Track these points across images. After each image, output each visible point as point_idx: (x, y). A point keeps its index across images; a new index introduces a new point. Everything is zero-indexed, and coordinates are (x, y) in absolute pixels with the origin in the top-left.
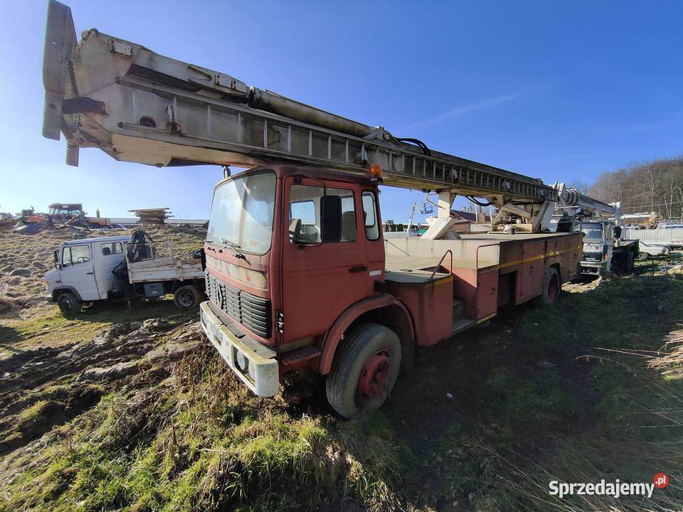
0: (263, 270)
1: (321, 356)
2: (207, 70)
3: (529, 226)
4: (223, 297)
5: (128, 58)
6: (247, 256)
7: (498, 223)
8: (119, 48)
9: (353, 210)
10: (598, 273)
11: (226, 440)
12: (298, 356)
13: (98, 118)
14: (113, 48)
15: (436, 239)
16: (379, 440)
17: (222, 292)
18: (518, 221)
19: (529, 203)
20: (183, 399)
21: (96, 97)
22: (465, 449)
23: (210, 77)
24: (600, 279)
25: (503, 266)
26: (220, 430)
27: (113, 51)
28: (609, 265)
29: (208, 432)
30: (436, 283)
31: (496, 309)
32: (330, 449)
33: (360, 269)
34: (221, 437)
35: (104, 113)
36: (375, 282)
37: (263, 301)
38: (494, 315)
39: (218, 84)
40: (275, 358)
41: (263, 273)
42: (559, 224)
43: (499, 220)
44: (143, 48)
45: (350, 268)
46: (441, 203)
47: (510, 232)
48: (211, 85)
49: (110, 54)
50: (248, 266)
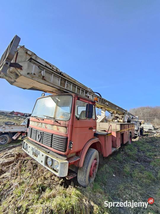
0: (66, 126)
1: (79, 160)
2: (51, 64)
3: (122, 121)
4: (41, 136)
5: (30, 55)
6: (59, 122)
7: (113, 119)
8: (28, 52)
9: (85, 110)
10: (137, 136)
11: (41, 200)
12: (73, 159)
13: (19, 70)
14: (27, 52)
15: (100, 122)
16: (100, 194)
17: (41, 135)
18: (118, 119)
19: (121, 114)
20: (15, 183)
21: (21, 64)
22: (129, 195)
23: (51, 66)
24: (138, 137)
25: (121, 131)
26: (37, 196)
27: (27, 53)
28: (139, 133)
29: (30, 198)
30: (108, 135)
31: (120, 145)
32: (84, 200)
33: (91, 128)
34: (38, 199)
35: (21, 69)
36: (94, 133)
37: (65, 138)
38: (120, 147)
39: (53, 68)
40: (66, 160)
41: (66, 127)
42: (127, 121)
43: (113, 118)
44: (35, 54)
45: (89, 128)
46: (102, 111)
47: (117, 122)
48: (51, 68)
49: (25, 53)
50: (59, 125)
